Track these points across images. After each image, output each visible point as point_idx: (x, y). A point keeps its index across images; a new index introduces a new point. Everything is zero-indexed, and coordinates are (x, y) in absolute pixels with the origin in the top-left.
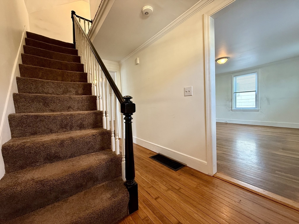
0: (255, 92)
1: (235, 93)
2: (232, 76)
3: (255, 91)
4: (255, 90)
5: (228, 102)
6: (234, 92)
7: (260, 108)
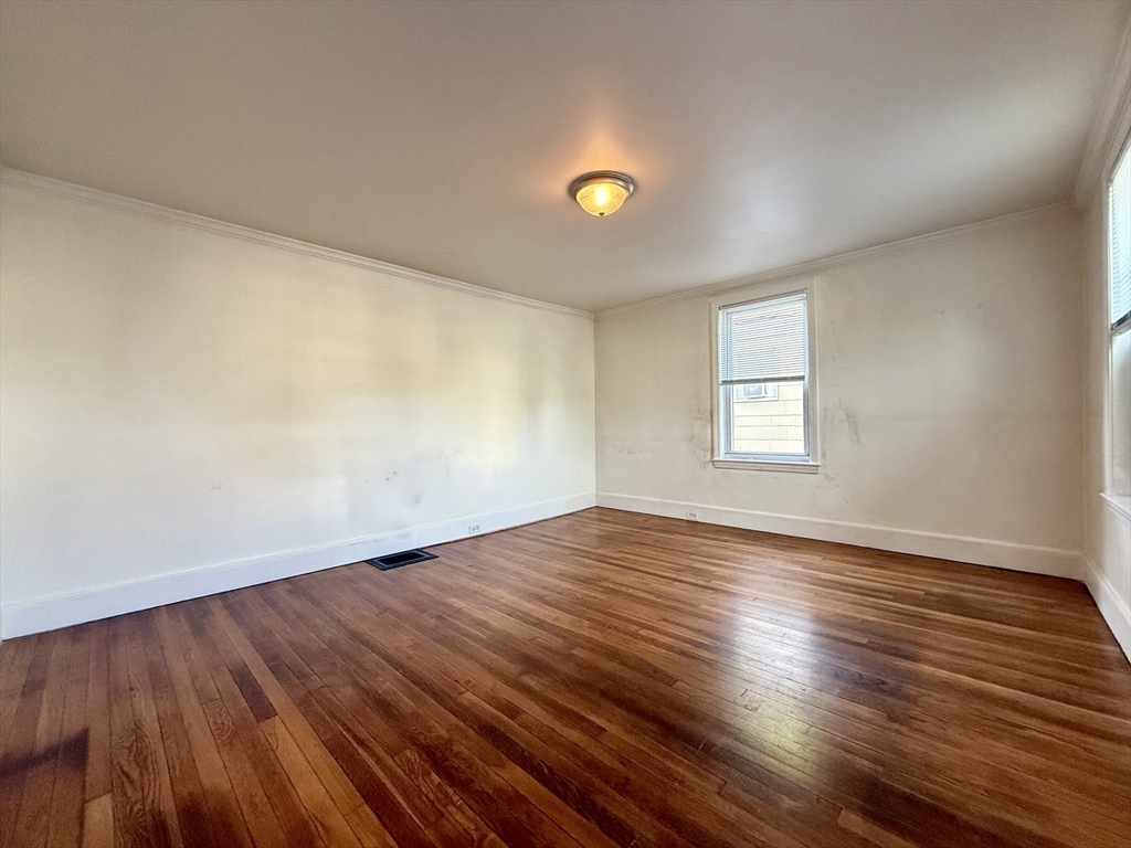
0: (801, 382)
1: (725, 382)
2: (714, 307)
3: (802, 378)
4: (802, 374)
5: (699, 422)
6: (721, 379)
7: (824, 456)
